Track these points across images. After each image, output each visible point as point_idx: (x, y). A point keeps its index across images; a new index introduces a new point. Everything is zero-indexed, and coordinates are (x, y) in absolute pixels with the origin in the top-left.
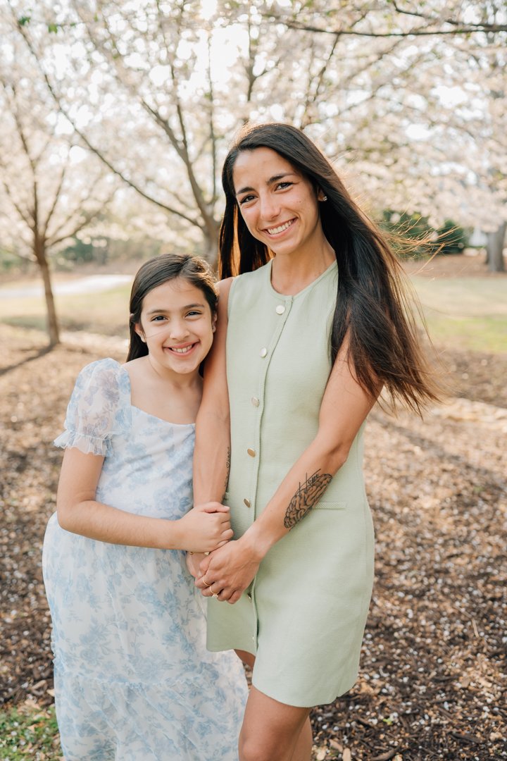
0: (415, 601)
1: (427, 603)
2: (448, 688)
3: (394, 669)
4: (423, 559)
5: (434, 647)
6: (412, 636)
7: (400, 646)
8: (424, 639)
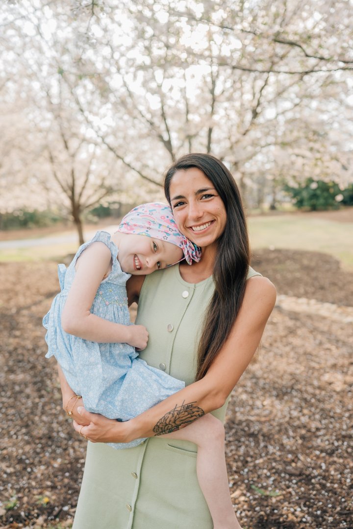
0: (327, 457)
1: (335, 459)
2: (348, 519)
3: (311, 505)
4: (334, 427)
5: (339, 490)
6: (324, 482)
7: (315, 489)
8: (332, 485)
